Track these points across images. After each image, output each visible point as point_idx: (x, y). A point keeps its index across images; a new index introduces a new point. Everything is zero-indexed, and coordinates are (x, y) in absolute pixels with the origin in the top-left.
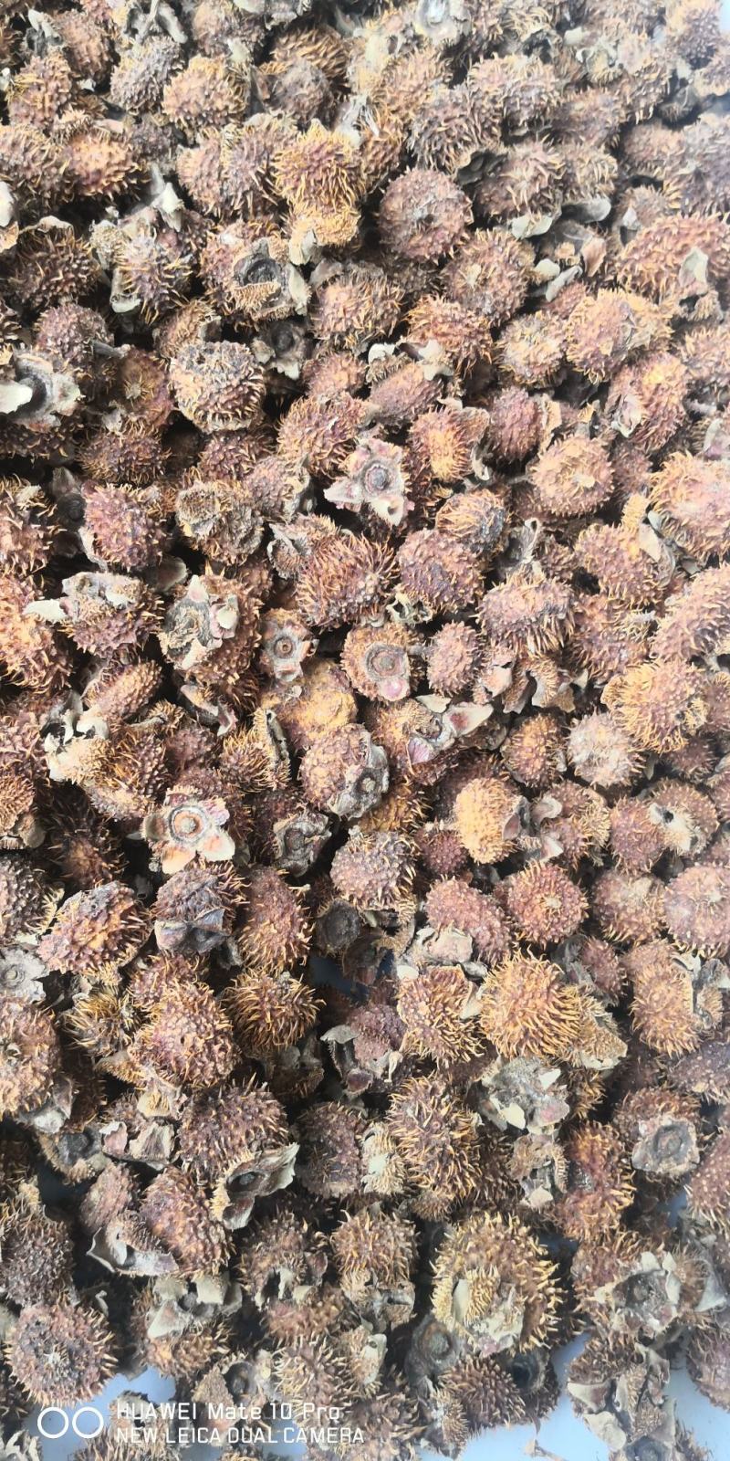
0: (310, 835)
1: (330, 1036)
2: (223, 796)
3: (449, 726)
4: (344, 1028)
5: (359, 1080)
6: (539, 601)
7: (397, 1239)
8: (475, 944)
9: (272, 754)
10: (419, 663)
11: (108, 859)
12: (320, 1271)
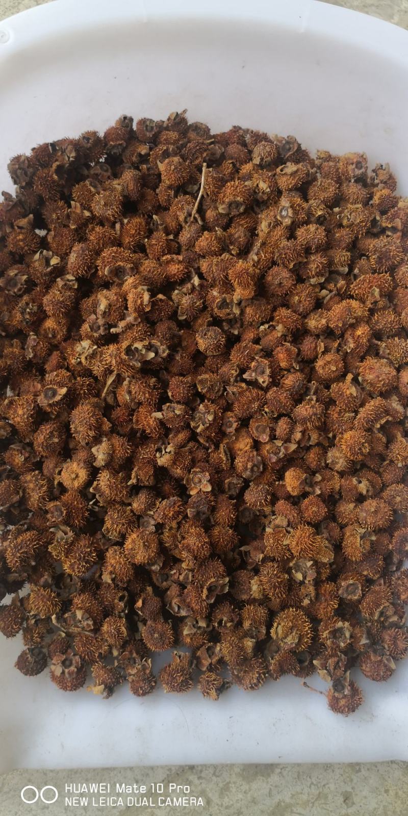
0: (237, 485)
1: (242, 549)
2: (208, 472)
3: (283, 450)
4: (247, 547)
5: (252, 563)
6: (310, 411)
7: (262, 612)
8: (289, 521)
9: (224, 459)
10: (273, 430)
11: (175, 489)
12: (236, 620)
